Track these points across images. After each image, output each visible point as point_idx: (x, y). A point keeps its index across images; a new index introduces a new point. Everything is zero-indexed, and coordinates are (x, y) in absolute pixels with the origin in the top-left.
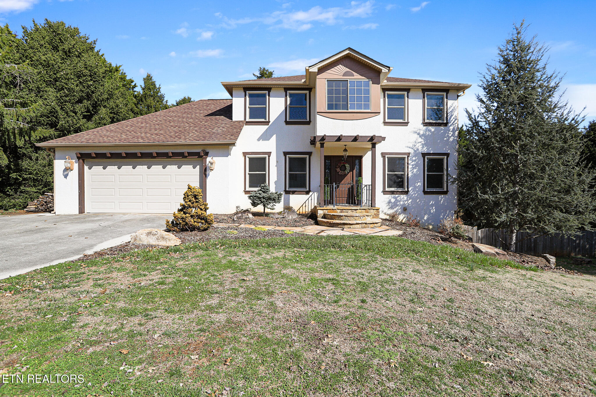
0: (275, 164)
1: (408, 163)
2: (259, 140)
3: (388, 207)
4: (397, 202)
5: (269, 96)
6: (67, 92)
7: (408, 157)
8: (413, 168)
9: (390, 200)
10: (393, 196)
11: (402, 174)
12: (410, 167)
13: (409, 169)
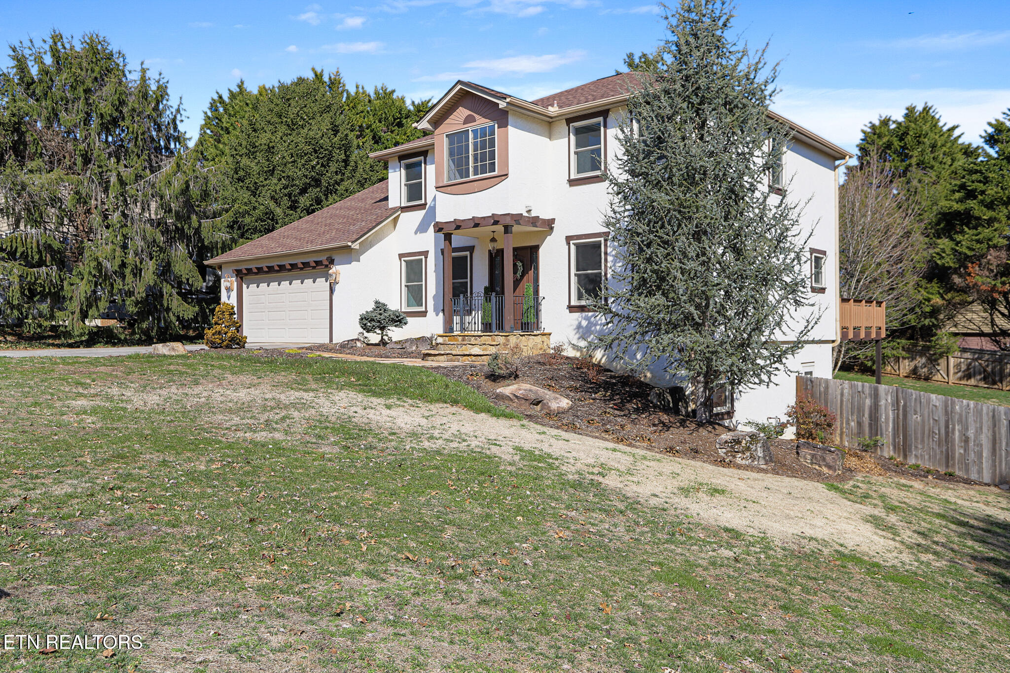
0: (433, 268)
1: (606, 253)
2: (416, 233)
3: (577, 336)
4: (591, 327)
5: (425, 163)
6: (285, 182)
7: (606, 240)
8: (615, 262)
9: (580, 323)
10: (584, 314)
11: (596, 274)
12: (610, 259)
13: (609, 265)
